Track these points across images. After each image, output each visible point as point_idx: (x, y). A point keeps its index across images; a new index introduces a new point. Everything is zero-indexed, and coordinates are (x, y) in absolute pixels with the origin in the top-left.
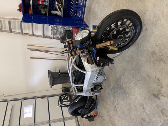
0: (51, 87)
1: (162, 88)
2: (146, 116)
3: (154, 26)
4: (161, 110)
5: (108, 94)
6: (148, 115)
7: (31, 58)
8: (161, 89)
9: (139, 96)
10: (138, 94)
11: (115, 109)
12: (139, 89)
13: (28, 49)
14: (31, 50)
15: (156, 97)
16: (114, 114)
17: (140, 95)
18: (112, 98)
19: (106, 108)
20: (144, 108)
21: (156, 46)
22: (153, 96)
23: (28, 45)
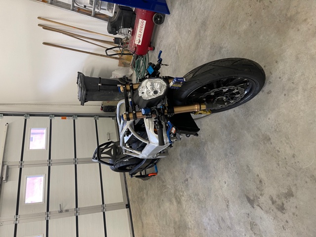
0: (82, 104)
1: (261, 195)
2: (228, 217)
3: (283, 95)
4: (251, 222)
5: (180, 155)
6: (231, 218)
7: (44, 43)
8: (260, 197)
9: (226, 185)
10: (225, 183)
11: (186, 182)
12: (229, 178)
13: (39, 25)
14: (45, 27)
15: (249, 202)
16: (182, 188)
17: (228, 185)
18: (185, 165)
19: (171, 173)
20: (228, 205)
21: (276, 130)
22: (246, 198)
23: (39, 18)
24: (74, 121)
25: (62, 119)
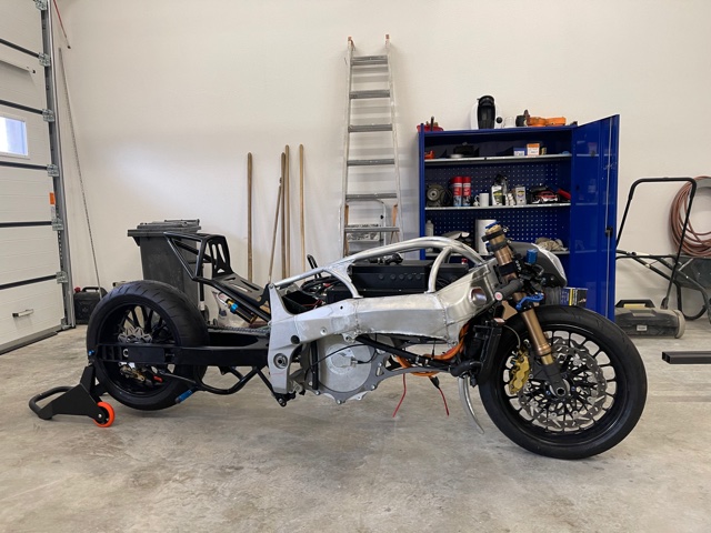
0: (131, 233)
7: (250, 157)
13: (287, 147)
14: (285, 158)
23: (301, 147)
24: (49, 223)
25: (51, 194)
